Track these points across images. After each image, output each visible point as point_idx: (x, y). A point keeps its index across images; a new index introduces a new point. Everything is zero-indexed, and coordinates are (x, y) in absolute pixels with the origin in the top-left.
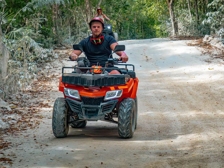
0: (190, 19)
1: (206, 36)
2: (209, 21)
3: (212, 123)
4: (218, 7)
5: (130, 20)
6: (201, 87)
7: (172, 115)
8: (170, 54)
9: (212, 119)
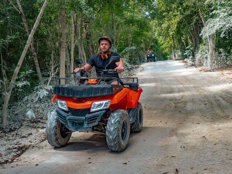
0: (180, 53)
1: (186, 59)
2: (186, 54)
3: (188, 89)
4: (190, 48)
5: (159, 54)
6: (184, 77)
7: (174, 86)
8: (173, 66)
9: (188, 88)
